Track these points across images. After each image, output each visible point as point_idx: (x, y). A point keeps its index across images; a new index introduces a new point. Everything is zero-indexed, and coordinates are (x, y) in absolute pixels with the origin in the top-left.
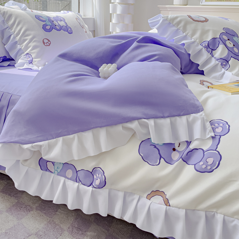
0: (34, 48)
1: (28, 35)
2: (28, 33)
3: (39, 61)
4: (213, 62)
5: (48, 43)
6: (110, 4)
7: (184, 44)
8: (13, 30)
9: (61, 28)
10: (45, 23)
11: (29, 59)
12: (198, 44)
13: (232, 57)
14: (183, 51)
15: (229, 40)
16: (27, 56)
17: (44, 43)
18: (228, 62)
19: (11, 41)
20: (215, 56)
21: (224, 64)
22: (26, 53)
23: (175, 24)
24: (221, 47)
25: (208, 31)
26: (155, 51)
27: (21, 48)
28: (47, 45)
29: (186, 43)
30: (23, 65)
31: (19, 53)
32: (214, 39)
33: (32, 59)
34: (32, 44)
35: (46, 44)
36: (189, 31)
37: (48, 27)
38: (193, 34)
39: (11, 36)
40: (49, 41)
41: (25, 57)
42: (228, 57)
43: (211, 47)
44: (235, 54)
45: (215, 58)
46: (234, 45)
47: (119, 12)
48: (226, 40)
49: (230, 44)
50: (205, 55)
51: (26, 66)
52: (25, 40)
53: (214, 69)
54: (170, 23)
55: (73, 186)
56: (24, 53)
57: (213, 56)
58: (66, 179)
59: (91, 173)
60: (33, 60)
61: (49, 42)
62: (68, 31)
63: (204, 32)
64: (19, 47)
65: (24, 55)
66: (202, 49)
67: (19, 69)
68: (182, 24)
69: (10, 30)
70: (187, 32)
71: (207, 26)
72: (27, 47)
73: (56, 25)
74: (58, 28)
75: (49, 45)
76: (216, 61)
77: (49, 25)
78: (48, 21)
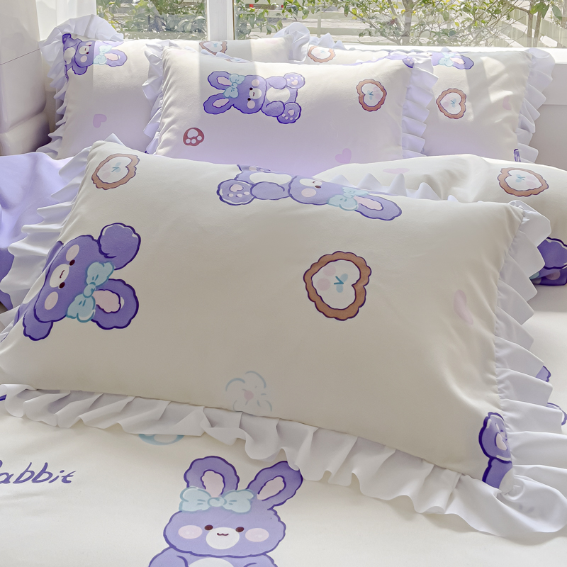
5: (196, 138)
17: (186, 137)
28: (191, 144)
35: (188, 141)
40: (201, 133)
61: (200, 138)
77: (230, 98)
78: (235, 86)
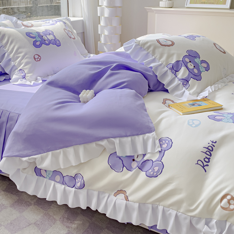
0: (27, 64)
1: (20, 53)
2: (20, 50)
3: (32, 75)
4: (177, 82)
5: (38, 58)
6: (98, 7)
7: (151, 68)
8: (6, 49)
9: (50, 42)
10: (35, 39)
11: (22, 74)
12: (164, 66)
13: (191, 77)
14: (151, 74)
15: (190, 62)
16: (20, 71)
17: (35, 59)
18: (188, 82)
19: (6, 59)
20: (178, 77)
21: (185, 83)
22: (19, 69)
23: (146, 48)
24: (183, 69)
25: (173, 54)
26: (125, 78)
27: (15, 65)
28: (38, 61)
29: (154, 66)
30: (17, 80)
31: (14, 68)
32: (178, 62)
33: (24, 74)
34: (24, 61)
35: (36, 60)
36: (157, 55)
37: (38, 43)
38: (161, 57)
39: (4, 54)
40: (39, 56)
41: (19, 73)
42: (188, 77)
43: (175, 69)
44: (194, 75)
45: (178, 78)
46: (194, 67)
47: (106, 15)
48: (188, 63)
49: (191, 66)
50: (170, 76)
51: (19, 82)
52: (18, 57)
53: (176, 88)
54: (141, 48)
55: (60, 187)
56: (17, 69)
57: (177, 77)
58: (56, 183)
59: (74, 178)
60: (26, 75)
61: (40, 58)
62: (57, 44)
63: (170, 56)
64: (13, 63)
65: (18, 71)
66: (167, 71)
67: (13, 84)
68: (151, 49)
69: (4, 48)
70: (155, 56)
71: (172, 49)
72: (20, 63)
73: (45, 40)
74: (47, 42)
75: (40, 60)
76: (178, 81)
77: (39, 41)
78: (38, 37)
